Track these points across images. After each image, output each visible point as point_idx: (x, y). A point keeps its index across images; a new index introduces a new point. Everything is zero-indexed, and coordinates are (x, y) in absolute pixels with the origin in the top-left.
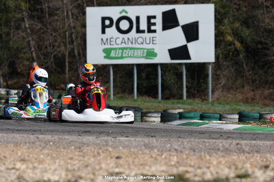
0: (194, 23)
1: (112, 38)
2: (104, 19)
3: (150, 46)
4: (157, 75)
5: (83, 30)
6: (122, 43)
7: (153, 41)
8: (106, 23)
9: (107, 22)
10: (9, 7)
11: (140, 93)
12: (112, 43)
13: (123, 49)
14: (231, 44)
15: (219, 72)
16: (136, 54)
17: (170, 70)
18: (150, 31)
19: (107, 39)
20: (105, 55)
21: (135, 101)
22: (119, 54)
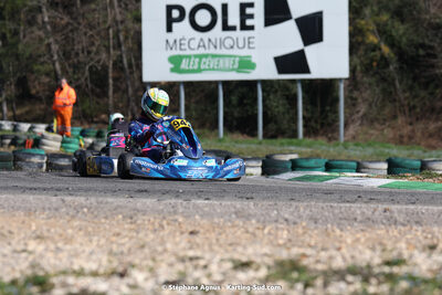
0: (315, 14)
1: (183, 39)
2: (170, 8)
3: (244, 52)
4: (256, 99)
5: (136, 26)
6: (199, 46)
8: (173, 15)
9: (176, 13)
11: (229, 127)
12: (183, 47)
13: (201, 57)
14: (375, 48)
15: (355, 94)
16: (221, 65)
17: (276, 91)
18: (244, 27)
19: (175, 41)
20: (172, 66)
21: (220, 141)
22: (194, 64)
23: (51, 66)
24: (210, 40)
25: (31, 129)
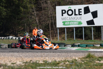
0: (96, 11)
1: (66, 17)
2: (62, 11)
3: (80, 20)
6: (69, 19)
7: (81, 18)
9: (64, 12)
10: (28, 7)
13: (70, 21)
16: (74, 23)
17: (88, 29)
18: (79, 14)
19: (64, 18)
20: (63, 24)
21: (74, 41)
22: (68, 23)
23: (37, 25)
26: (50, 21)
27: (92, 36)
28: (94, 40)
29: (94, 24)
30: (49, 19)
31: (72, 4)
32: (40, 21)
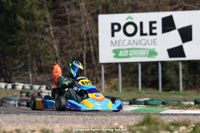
0: (188, 26)
1: (120, 40)
2: (113, 25)
5: (96, 34)
6: (128, 44)
7: (154, 42)
8: (115, 28)
10: (35, 15)
12: (120, 45)
13: (129, 49)
16: (140, 54)
17: (170, 67)
18: (151, 34)
19: (116, 42)
20: (114, 54)
21: (139, 93)
22: (126, 53)
23: (54, 56)
24: (134, 41)
25: (40, 88)
26: (85, 47)
27: (178, 82)
28: (184, 92)
29: (184, 56)
30: (82, 42)
31: (135, 9)
32: (61, 49)
